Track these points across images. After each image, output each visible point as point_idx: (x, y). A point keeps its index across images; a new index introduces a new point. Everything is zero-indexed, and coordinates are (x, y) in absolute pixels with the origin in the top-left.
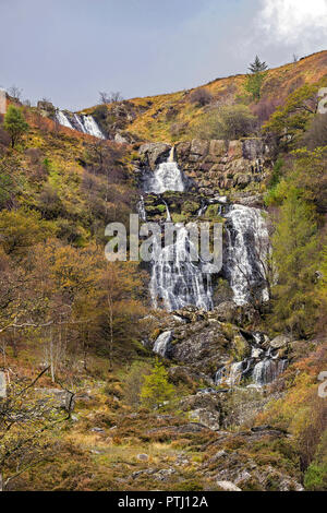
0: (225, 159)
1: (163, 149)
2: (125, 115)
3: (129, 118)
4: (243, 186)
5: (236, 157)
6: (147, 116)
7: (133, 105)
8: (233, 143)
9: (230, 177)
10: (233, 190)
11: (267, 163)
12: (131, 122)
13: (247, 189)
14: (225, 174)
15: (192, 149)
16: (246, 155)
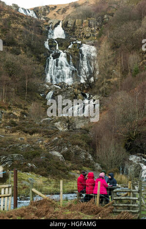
0: (81, 27)
1: (57, 22)
2: (46, 11)
3: (47, 12)
4: (88, 38)
5: (86, 26)
6: (54, 12)
7: (49, 7)
8: (85, 21)
9: (83, 34)
10: (84, 39)
11: (98, 29)
12: (48, 13)
13: (89, 39)
14: (81, 33)
15: (69, 22)
16: (90, 26)
